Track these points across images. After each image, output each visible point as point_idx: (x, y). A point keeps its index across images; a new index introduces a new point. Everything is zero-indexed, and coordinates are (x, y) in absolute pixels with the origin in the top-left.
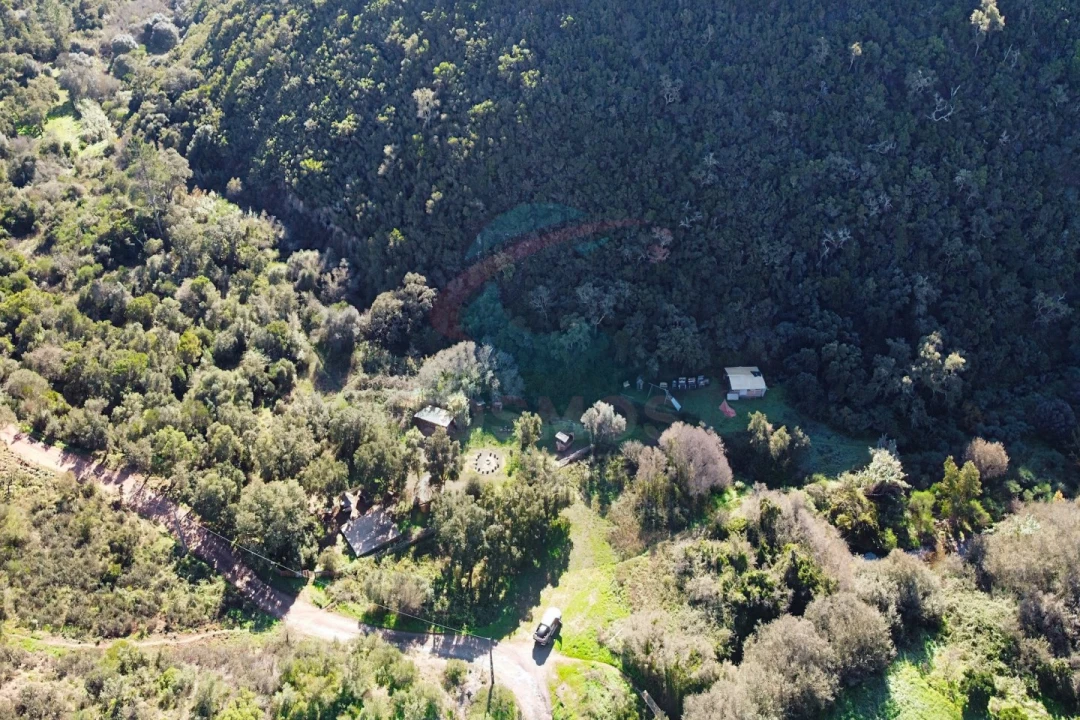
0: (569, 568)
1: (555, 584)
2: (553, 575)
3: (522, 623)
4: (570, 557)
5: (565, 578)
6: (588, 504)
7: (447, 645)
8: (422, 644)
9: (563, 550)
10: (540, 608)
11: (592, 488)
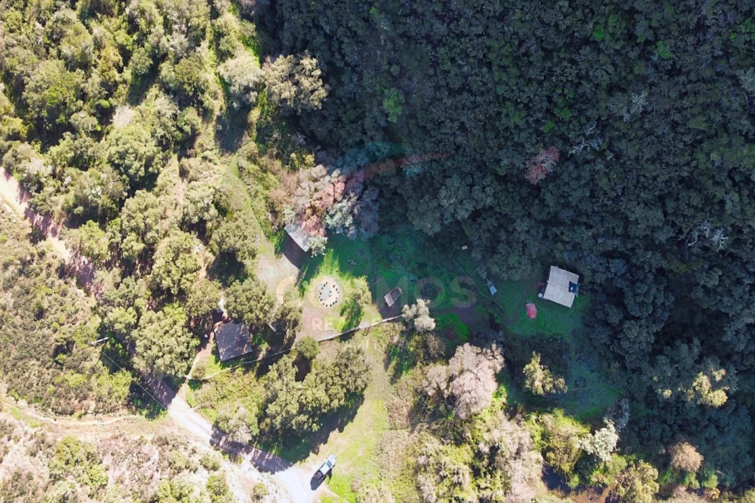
0: (354, 420)
1: (341, 430)
2: (342, 421)
3: (311, 454)
4: (359, 411)
5: (349, 427)
6: (386, 367)
7: (262, 457)
8: (248, 453)
9: (356, 402)
10: (326, 445)
11: (394, 354)
